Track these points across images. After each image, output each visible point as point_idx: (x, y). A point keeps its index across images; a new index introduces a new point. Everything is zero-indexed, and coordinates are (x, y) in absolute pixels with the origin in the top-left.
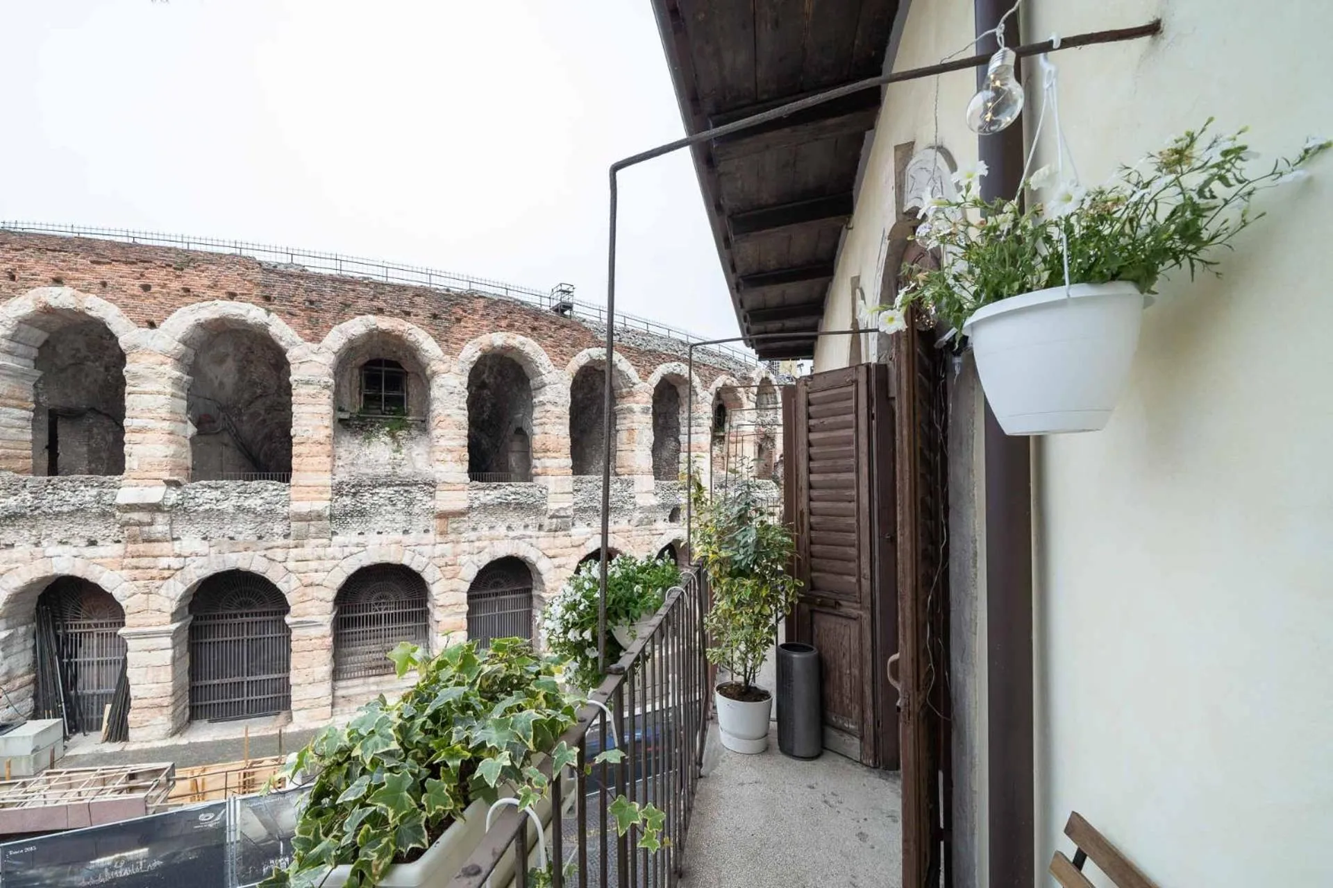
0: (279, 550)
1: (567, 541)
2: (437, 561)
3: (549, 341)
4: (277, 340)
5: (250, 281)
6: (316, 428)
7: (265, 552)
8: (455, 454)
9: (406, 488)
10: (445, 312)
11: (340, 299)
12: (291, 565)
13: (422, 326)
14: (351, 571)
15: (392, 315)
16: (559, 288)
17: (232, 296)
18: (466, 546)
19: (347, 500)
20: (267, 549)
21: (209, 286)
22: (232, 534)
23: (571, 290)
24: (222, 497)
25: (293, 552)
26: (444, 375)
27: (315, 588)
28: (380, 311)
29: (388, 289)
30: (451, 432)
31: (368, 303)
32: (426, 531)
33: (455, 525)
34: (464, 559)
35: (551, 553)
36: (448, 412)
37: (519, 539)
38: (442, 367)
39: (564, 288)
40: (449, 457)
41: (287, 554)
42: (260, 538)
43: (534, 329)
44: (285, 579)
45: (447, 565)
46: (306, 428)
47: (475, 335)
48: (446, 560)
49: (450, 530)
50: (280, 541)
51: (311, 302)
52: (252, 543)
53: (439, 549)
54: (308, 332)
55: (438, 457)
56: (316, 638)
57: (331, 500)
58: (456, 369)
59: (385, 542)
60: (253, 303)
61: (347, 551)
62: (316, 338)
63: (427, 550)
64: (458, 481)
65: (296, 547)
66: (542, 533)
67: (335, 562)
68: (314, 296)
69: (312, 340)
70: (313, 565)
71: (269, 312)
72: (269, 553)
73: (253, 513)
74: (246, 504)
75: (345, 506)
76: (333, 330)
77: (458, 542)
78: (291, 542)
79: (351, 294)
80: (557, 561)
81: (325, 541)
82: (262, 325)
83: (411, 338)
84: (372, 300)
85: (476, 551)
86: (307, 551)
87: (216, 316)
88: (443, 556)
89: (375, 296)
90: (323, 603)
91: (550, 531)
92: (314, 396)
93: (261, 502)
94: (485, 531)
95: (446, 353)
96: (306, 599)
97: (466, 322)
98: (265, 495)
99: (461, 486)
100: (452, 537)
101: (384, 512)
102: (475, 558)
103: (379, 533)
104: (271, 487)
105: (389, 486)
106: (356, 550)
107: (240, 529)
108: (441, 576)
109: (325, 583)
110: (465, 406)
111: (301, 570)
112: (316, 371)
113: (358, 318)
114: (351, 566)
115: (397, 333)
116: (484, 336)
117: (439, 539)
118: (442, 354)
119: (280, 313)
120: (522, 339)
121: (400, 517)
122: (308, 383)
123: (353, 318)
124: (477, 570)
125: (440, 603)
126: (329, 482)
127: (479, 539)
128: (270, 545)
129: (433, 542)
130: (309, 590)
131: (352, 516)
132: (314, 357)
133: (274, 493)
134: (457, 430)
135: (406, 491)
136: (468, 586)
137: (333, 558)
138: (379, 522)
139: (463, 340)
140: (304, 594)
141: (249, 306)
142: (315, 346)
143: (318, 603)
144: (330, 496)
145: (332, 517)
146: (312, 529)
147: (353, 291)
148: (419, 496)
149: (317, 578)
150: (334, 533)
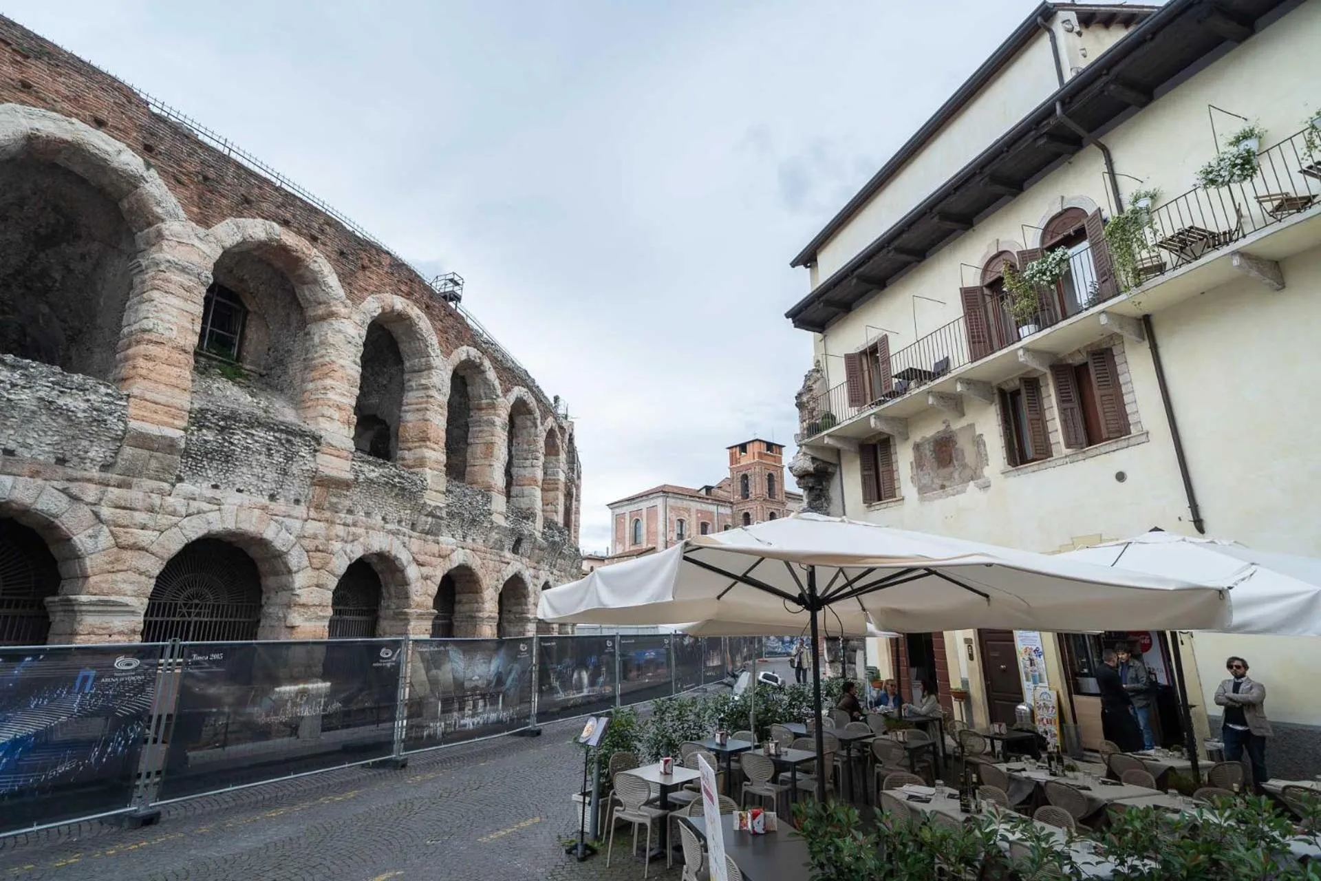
0: (92, 486)
1: (434, 548)
2: (306, 542)
3: (439, 324)
4: (152, 202)
5: (130, 118)
6: (182, 329)
7: (67, 484)
8: (344, 413)
9: (291, 438)
10: (352, 254)
11: (243, 190)
12: (106, 512)
13: (328, 257)
14: (194, 537)
15: (299, 233)
16: (451, 277)
17: (99, 123)
18: (340, 530)
19: (209, 436)
20: (70, 480)
21: (67, 97)
22: (11, 445)
23: (460, 282)
24: (21, 382)
25: (114, 493)
26: (343, 320)
27: (136, 553)
28: (285, 223)
29: (299, 203)
30: (343, 386)
31: (273, 209)
32: (297, 502)
33: (334, 500)
34: (337, 546)
35: (421, 558)
36: (342, 362)
37: (393, 534)
38: (343, 311)
39: (456, 278)
40: (336, 415)
41: (103, 493)
42: (61, 461)
43: (427, 307)
44: (90, 531)
45: (317, 550)
46: (168, 325)
47: (378, 290)
48: (317, 542)
49: (327, 505)
50: (95, 473)
51: (206, 178)
52: (46, 465)
53: (312, 527)
54: (195, 210)
55: (325, 413)
56: (121, 633)
57: (185, 430)
58: (357, 318)
59: (246, 503)
60: (129, 146)
61: (195, 506)
62: (204, 221)
63: (296, 525)
64: (343, 446)
65: (119, 486)
66: (415, 534)
67: (175, 519)
68: (211, 173)
69: (198, 222)
70: (140, 517)
71: (148, 166)
72: (74, 488)
73: (69, 419)
74: (61, 402)
75: (206, 442)
76: (228, 221)
77: (333, 523)
78: (113, 477)
79: (256, 191)
80: (425, 570)
81: (166, 486)
82: (135, 177)
83: (315, 267)
84: (278, 207)
85: (351, 538)
86: (135, 495)
87: (68, 137)
88: (315, 537)
89: (283, 205)
90: (143, 578)
91: (422, 532)
92: (188, 290)
93: (84, 405)
94: (361, 516)
95: (348, 298)
96: (120, 568)
97: (371, 272)
98: (92, 397)
99: (345, 454)
100: (328, 514)
101: (254, 463)
102: (349, 547)
103: (239, 491)
104: (103, 390)
105: (272, 429)
106: (205, 506)
107: (30, 441)
108: (307, 563)
109: (154, 548)
110: (358, 361)
111: (120, 521)
112: (195, 259)
113: (260, 220)
114: (194, 529)
115: (300, 254)
116: (386, 295)
117: (313, 514)
118: (344, 297)
119: (162, 172)
120: (419, 312)
121: (271, 475)
122: (184, 270)
123: (253, 217)
124: (349, 563)
125: (303, 600)
126: (188, 406)
127: (355, 525)
128: (78, 474)
129: (305, 516)
130: (127, 554)
131: (212, 459)
132: (196, 242)
133: (105, 399)
134: (347, 387)
135: (288, 441)
136: (333, 583)
137: (174, 514)
138: (243, 475)
139: (366, 290)
140: (117, 560)
141: (120, 145)
142: (201, 231)
143: (134, 577)
144: (185, 424)
145: (186, 453)
146: (154, 464)
147: (260, 188)
148: (304, 451)
149: (145, 537)
150: (180, 479)
